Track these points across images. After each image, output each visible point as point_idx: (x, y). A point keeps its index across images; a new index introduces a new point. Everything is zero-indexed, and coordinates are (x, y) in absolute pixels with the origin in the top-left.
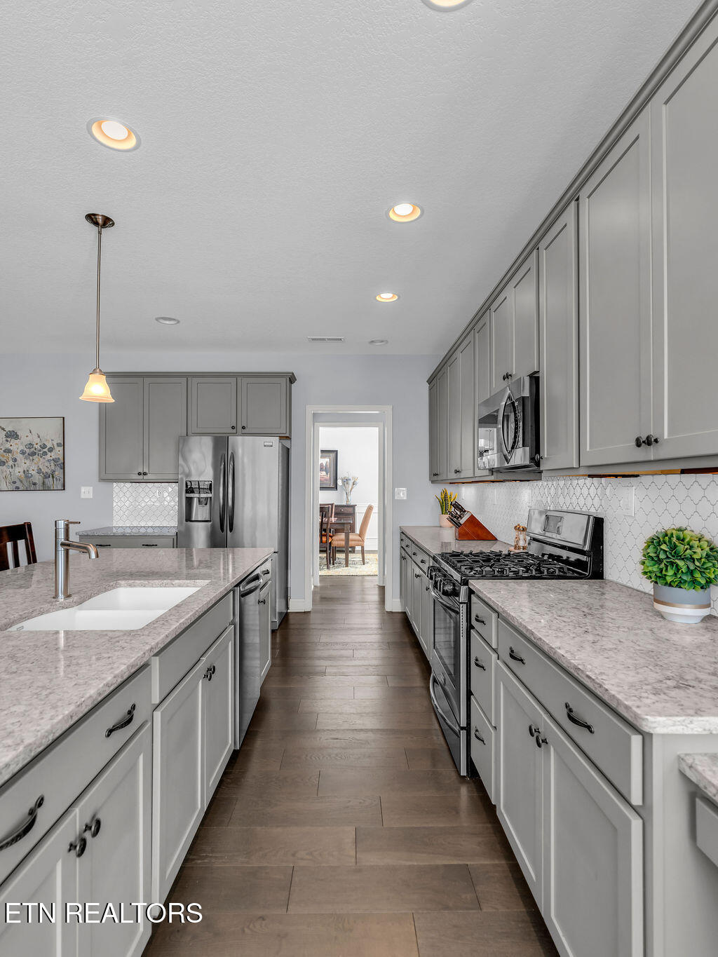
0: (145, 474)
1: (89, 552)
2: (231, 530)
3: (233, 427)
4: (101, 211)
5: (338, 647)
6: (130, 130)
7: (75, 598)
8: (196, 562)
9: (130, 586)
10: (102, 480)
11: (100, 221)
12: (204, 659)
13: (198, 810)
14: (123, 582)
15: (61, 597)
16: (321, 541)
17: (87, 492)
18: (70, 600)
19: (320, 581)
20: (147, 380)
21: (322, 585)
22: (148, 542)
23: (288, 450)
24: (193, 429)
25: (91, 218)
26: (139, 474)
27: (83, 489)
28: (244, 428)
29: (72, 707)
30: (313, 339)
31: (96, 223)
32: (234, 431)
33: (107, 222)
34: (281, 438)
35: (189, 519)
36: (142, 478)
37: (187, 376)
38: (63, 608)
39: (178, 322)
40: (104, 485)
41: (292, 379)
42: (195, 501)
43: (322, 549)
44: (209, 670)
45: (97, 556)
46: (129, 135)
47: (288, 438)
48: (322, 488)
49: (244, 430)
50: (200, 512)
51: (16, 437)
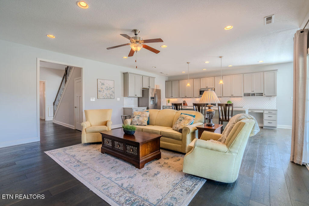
0: (136, 95)
28: (150, 87)
42: (152, 101)
51: (104, 85)
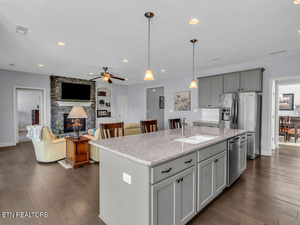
0: (210, 106)
1: (187, 125)
2: (237, 124)
3: (239, 90)
4: (193, 39)
5: (278, 170)
6: (198, 19)
7: (185, 136)
8: (225, 133)
9: (199, 135)
10: (199, 108)
11: (194, 41)
12: (214, 157)
13: (211, 196)
14: (197, 134)
15: (183, 135)
16: (279, 131)
17: (195, 111)
18: (184, 136)
19: (279, 146)
20: (211, 78)
21: (279, 148)
22: (210, 125)
23: (261, 96)
24: (225, 91)
25: (192, 41)
26: (209, 106)
27: (195, 110)
28: (242, 89)
29: (177, 154)
30: (271, 54)
31: (193, 42)
32: (239, 91)
33: (195, 41)
34: (256, 92)
35: (223, 119)
36: (210, 107)
37: (223, 75)
38: (183, 138)
39: (219, 59)
40: (200, 109)
41: (263, 70)
42: (225, 114)
43: (280, 134)
44: (216, 160)
45: (189, 127)
46: (198, 20)
47: (261, 92)
48: (280, 110)
49: (243, 90)
50: (226, 117)
51: (180, 97)
